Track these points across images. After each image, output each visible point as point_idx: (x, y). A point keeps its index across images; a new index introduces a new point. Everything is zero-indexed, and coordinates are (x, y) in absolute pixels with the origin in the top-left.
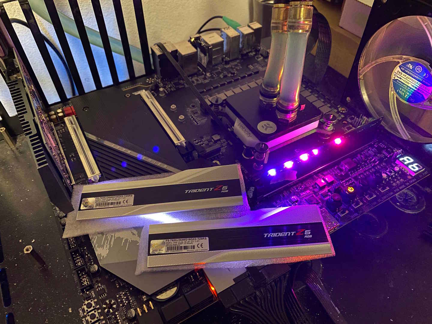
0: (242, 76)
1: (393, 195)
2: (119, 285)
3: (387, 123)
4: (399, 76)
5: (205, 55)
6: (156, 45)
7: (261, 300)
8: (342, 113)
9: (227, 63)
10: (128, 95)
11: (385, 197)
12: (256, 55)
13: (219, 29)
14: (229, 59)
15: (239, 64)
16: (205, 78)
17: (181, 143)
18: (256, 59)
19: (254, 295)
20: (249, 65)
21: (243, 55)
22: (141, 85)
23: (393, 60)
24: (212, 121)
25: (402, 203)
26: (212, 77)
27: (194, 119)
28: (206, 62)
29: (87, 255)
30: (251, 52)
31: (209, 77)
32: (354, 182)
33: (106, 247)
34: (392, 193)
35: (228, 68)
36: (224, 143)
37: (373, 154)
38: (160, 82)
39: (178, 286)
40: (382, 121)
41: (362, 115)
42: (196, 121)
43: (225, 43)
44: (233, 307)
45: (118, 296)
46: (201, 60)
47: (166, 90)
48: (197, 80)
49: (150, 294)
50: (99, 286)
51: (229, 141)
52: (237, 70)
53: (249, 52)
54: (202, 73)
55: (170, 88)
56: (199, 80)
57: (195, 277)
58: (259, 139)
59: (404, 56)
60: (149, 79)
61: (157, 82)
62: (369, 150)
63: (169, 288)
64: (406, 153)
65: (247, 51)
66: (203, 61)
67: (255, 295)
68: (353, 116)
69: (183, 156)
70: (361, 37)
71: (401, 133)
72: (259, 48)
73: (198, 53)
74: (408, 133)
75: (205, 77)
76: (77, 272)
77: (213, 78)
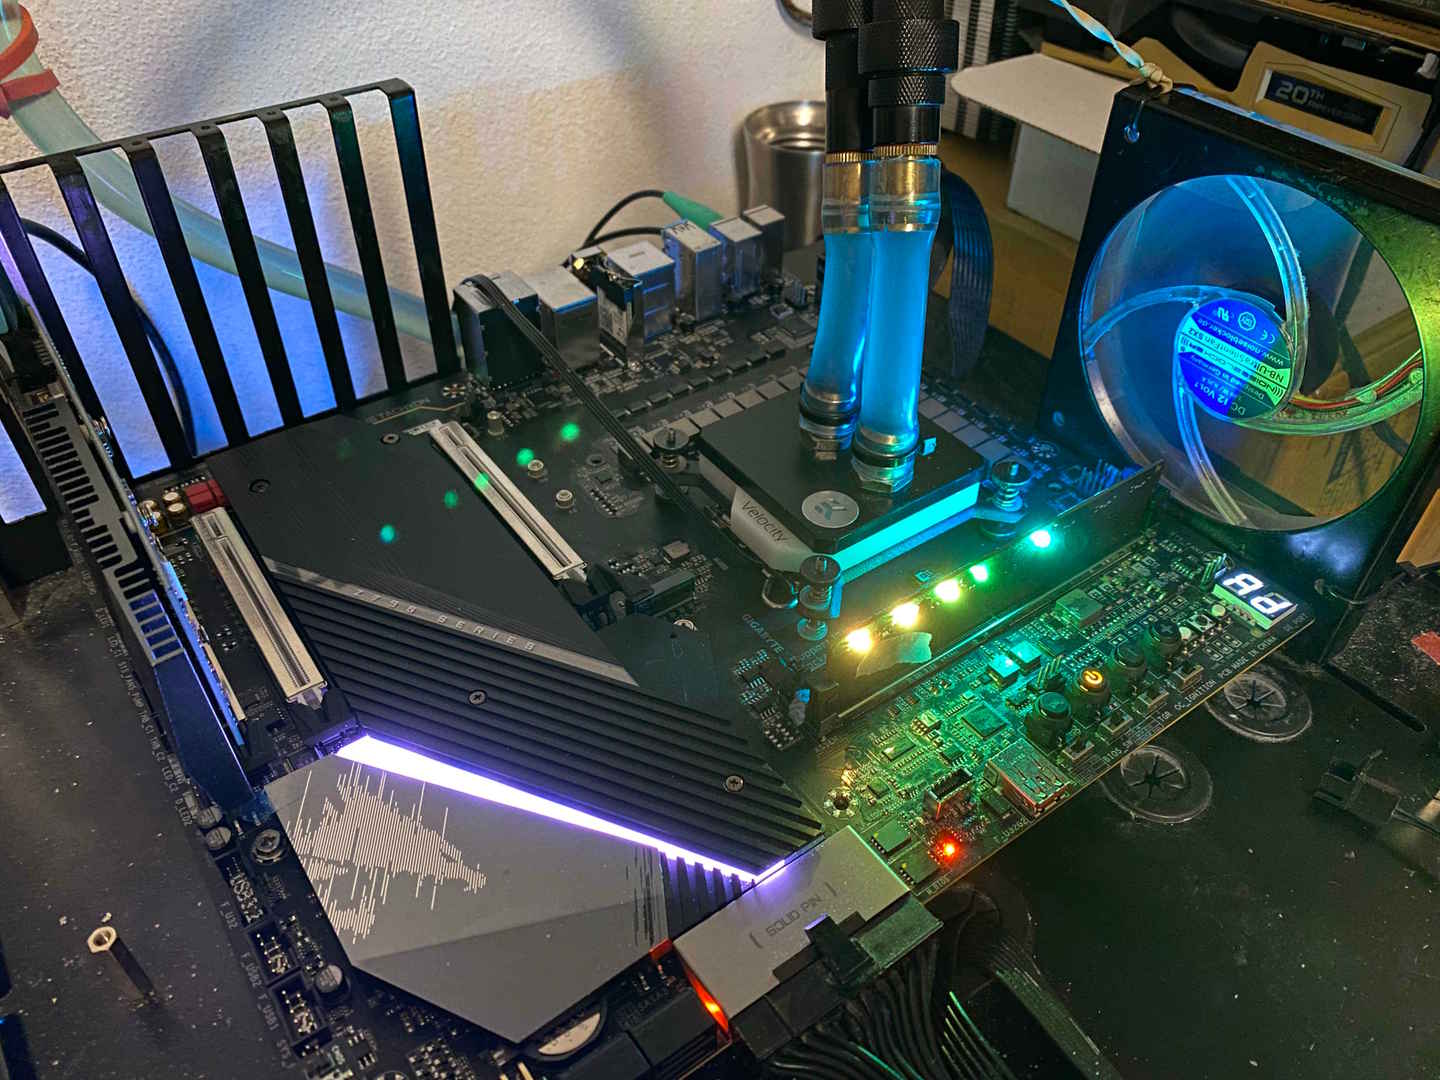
0: (736, 365)
1: (1216, 687)
2: (415, 1023)
3: (1177, 481)
4: (1194, 343)
5: (622, 308)
6: (470, 283)
7: (863, 1030)
8: (1044, 461)
9: (688, 329)
10: (391, 438)
11: (1195, 695)
12: (772, 302)
13: (656, 231)
14: (692, 318)
15: (725, 333)
16: (624, 378)
17: (571, 572)
18: (773, 313)
19: (839, 1015)
20: (755, 332)
21: (731, 305)
22: (427, 404)
23: (1175, 299)
24: (659, 501)
25: (1246, 713)
26: (645, 372)
27: (602, 499)
28: (625, 329)
29: (301, 939)
30: (757, 294)
31: (637, 373)
32: (1099, 659)
33: (367, 907)
34: (1212, 683)
35: (693, 343)
36: (702, 564)
37: (1147, 573)
38: (485, 394)
39: (605, 1009)
40: (1162, 477)
41: (1104, 463)
42: (608, 506)
43: (677, 271)
44: (779, 1054)
45: (412, 1060)
46: (609, 324)
47: (508, 417)
48: (601, 384)
49: (517, 1041)
50: (349, 1035)
51: (716, 560)
52: (719, 348)
53: (751, 295)
54: (614, 361)
55: (520, 410)
56: (609, 383)
57: (652, 977)
58: (810, 547)
59: (1203, 288)
60: (451, 387)
61: (478, 395)
62: (1134, 562)
63: (575, 1017)
64: (1237, 564)
65: (746, 293)
66: (615, 326)
67: (843, 1014)
68: (1077, 467)
69: (580, 610)
70: (1079, 239)
71: (1220, 508)
72: (781, 281)
73: (600, 303)
74: (1240, 506)
75: (625, 374)
76: (278, 992)
77: (650, 375)
